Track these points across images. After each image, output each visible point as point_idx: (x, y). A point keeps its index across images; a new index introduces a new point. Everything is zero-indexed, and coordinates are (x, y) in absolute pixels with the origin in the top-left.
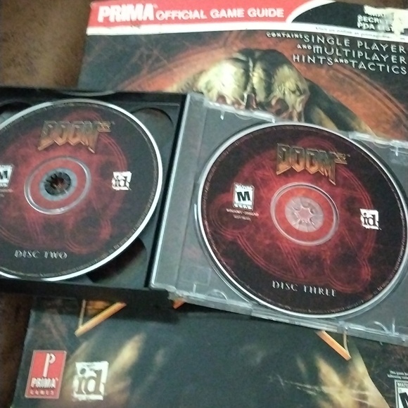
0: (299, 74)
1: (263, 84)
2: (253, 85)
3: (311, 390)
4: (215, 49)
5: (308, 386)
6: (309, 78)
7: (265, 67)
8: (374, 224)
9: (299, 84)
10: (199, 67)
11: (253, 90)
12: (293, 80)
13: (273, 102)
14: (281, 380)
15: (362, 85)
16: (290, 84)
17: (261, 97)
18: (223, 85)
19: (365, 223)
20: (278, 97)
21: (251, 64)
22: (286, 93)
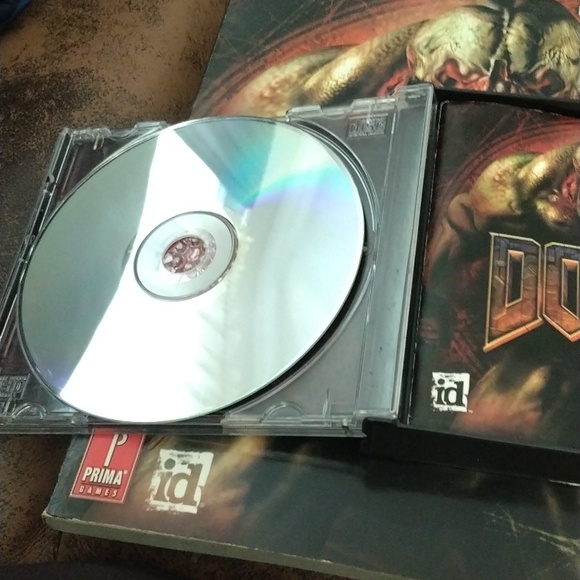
3: (566, 545)
5: (561, 538)
10: (419, 16)
13: (539, 75)
14: (512, 522)
17: (518, 65)
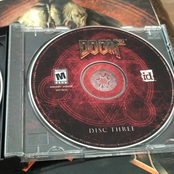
0: (78, 5)
1: (58, 15)
2: (51, 17)
4: (24, 4)
6: (84, 7)
7: (57, 6)
8: (151, 79)
9: (80, 11)
11: (52, 20)
12: (75, 10)
15: (117, 4)
16: (74, 12)
18: (33, 22)
19: (145, 79)
20: (68, 21)
21: (48, 7)
22: (73, 17)
